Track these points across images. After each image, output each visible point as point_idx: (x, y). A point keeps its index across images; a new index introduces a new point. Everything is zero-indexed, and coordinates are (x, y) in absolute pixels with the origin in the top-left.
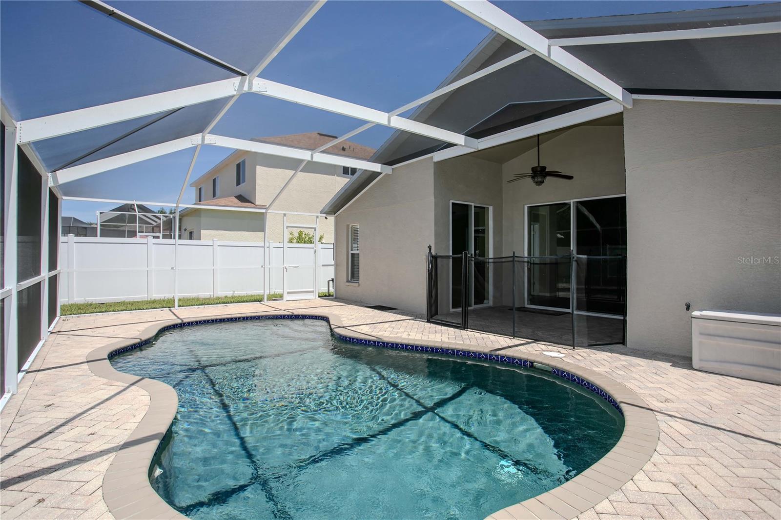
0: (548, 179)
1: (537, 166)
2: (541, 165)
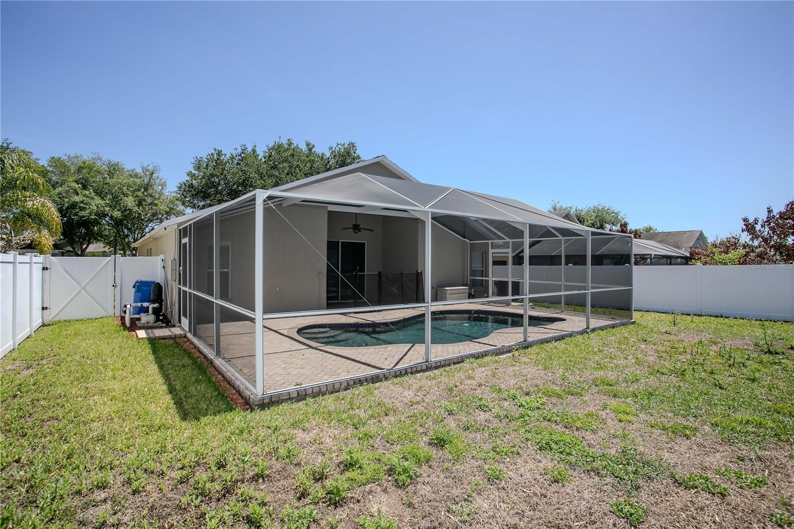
0: (362, 231)
2: (357, 223)
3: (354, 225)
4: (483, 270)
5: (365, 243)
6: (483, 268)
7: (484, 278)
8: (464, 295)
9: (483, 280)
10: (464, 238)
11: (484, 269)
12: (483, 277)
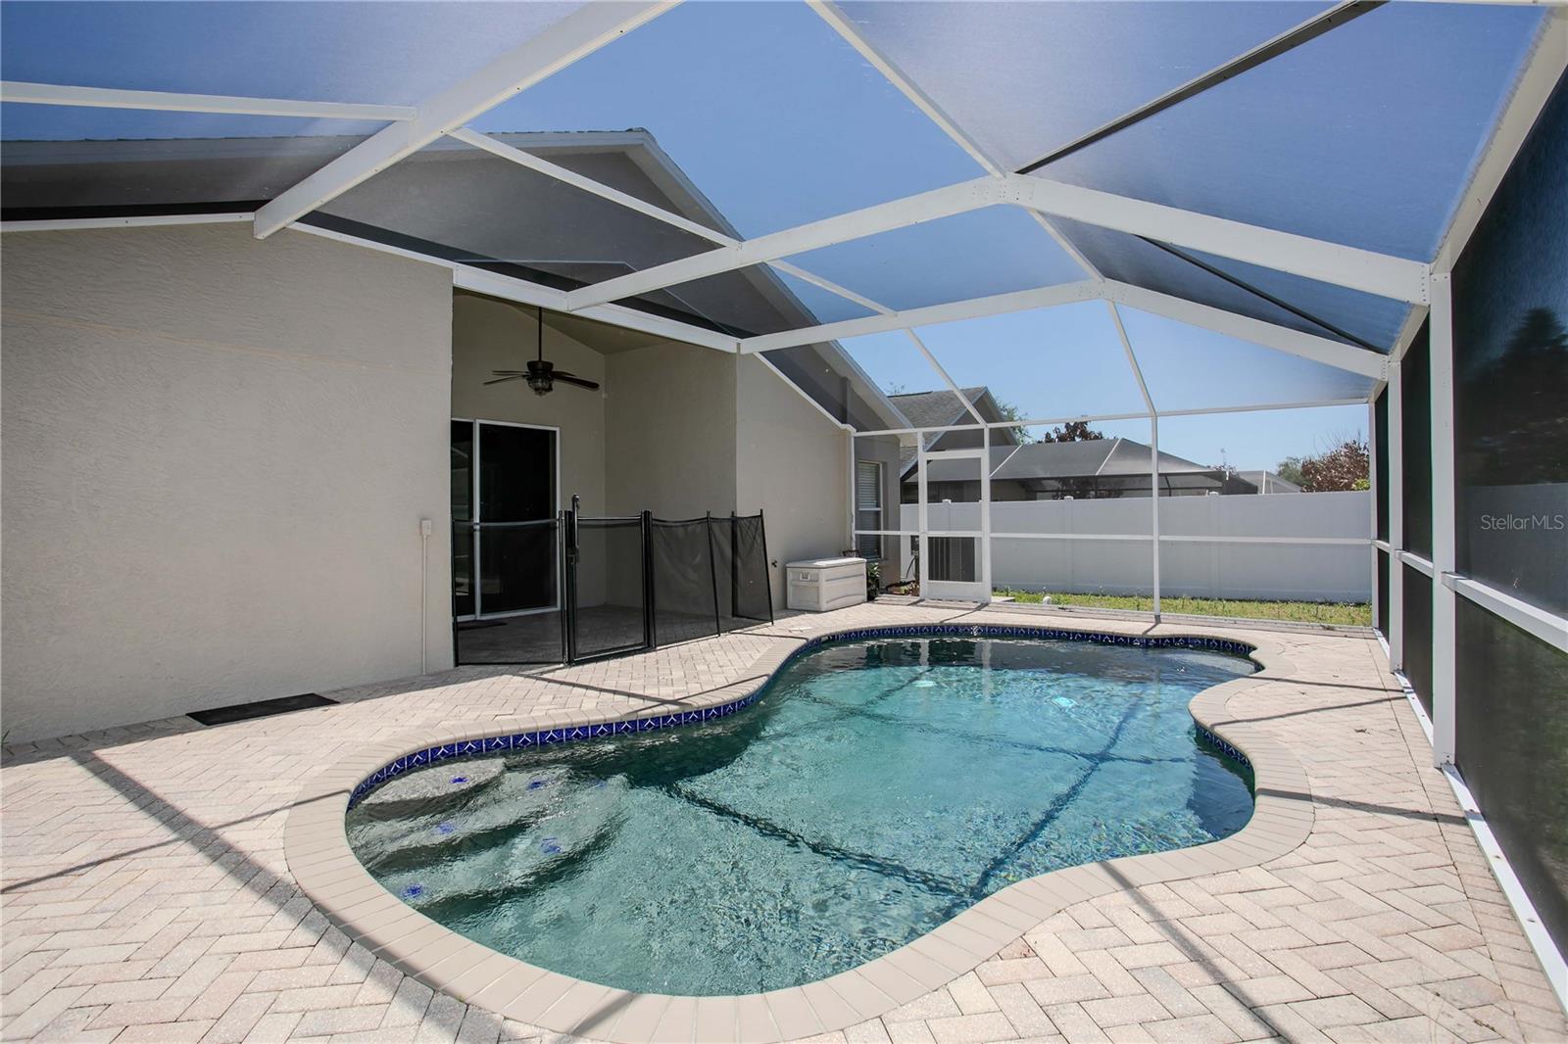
0: (556, 384)
1: (537, 359)
2: (543, 359)
3: (531, 365)
4: (878, 513)
5: (555, 432)
6: (878, 506)
7: (882, 532)
8: (859, 578)
9: (879, 536)
10: (843, 421)
11: (881, 509)
12: (878, 529)
